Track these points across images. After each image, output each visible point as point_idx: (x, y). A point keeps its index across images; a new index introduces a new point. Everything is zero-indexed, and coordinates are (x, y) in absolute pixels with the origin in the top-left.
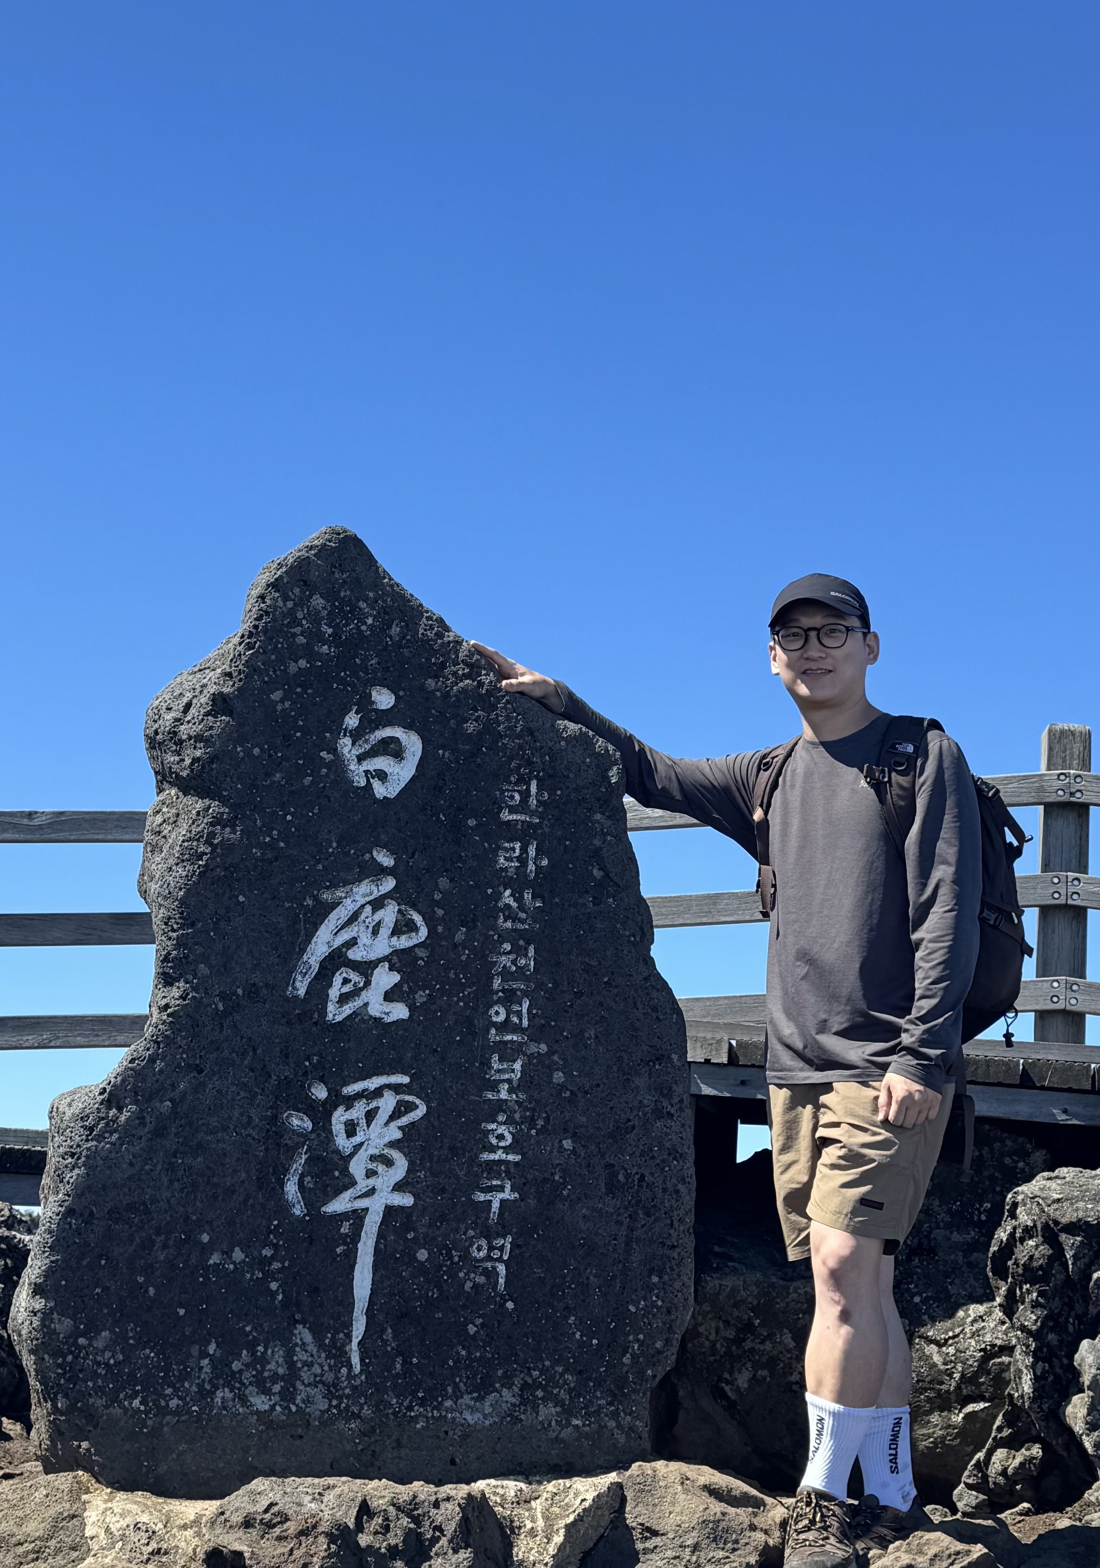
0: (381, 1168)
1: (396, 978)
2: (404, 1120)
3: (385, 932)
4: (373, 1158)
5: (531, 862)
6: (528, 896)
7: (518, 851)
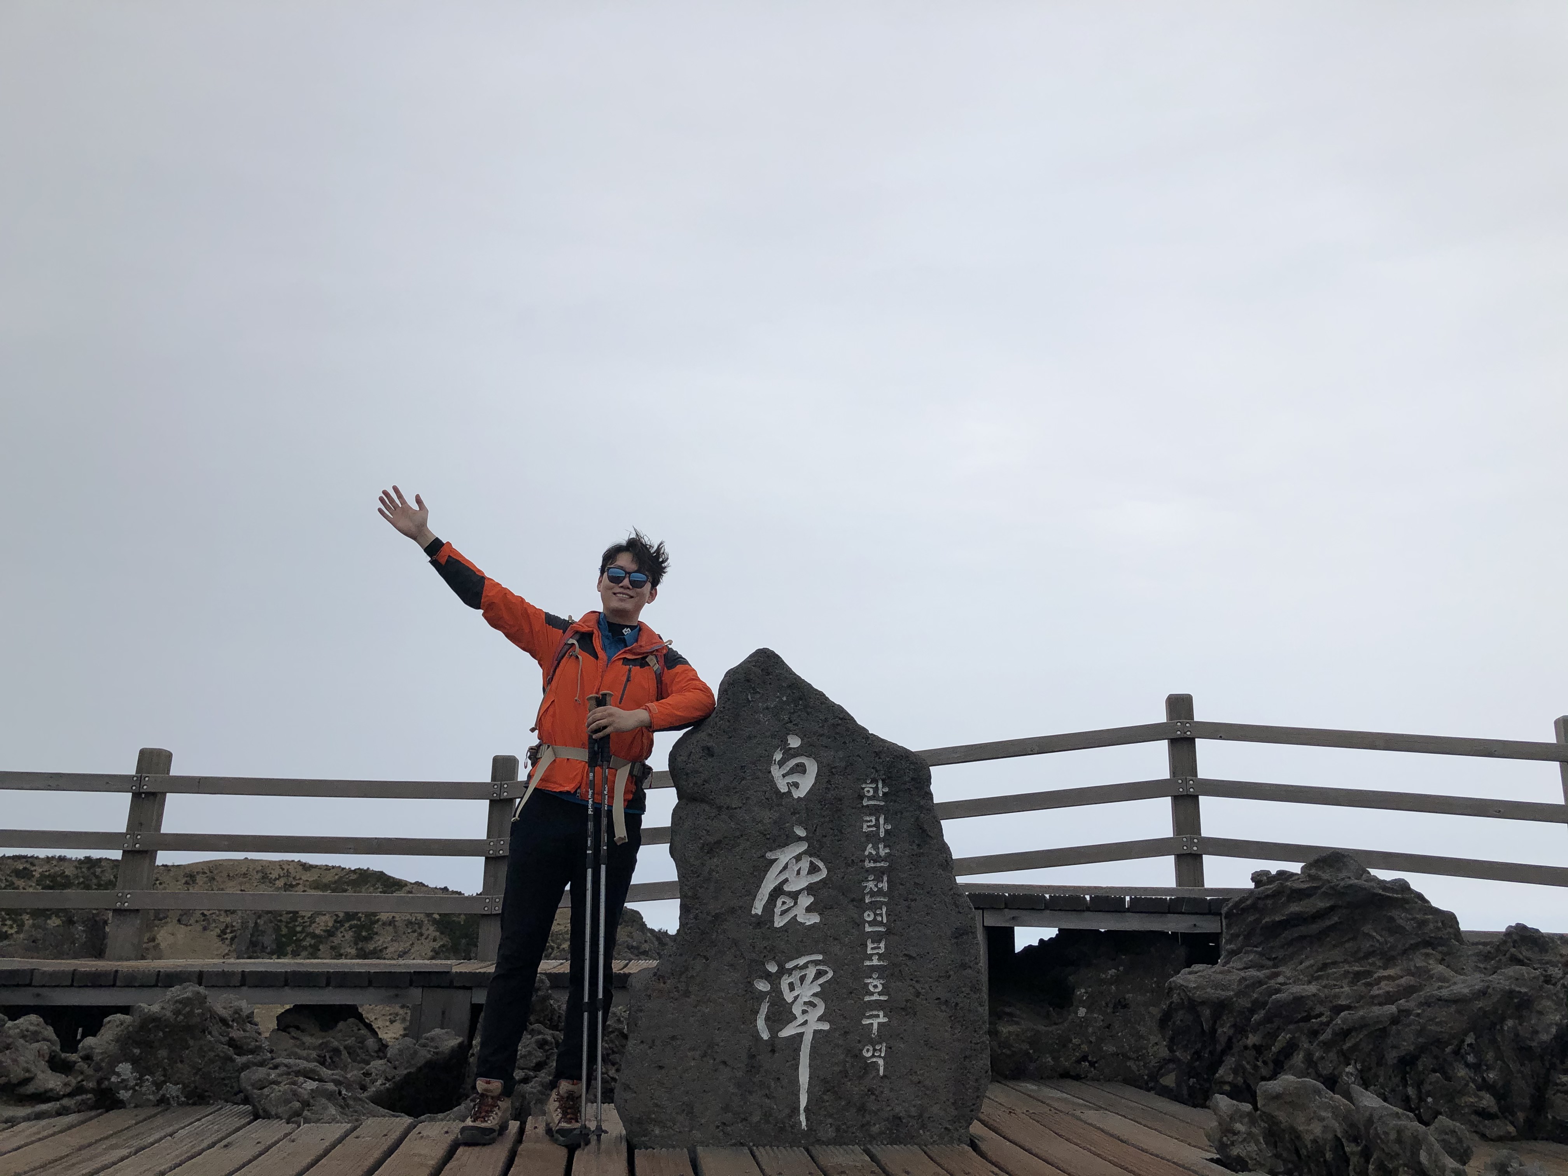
0: (810, 1009)
1: (811, 899)
2: (821, 981)
3: (804, 872)
4: (805, 1003)
5: (882, 827)
6: (881, 846)
7: (874, 821)
